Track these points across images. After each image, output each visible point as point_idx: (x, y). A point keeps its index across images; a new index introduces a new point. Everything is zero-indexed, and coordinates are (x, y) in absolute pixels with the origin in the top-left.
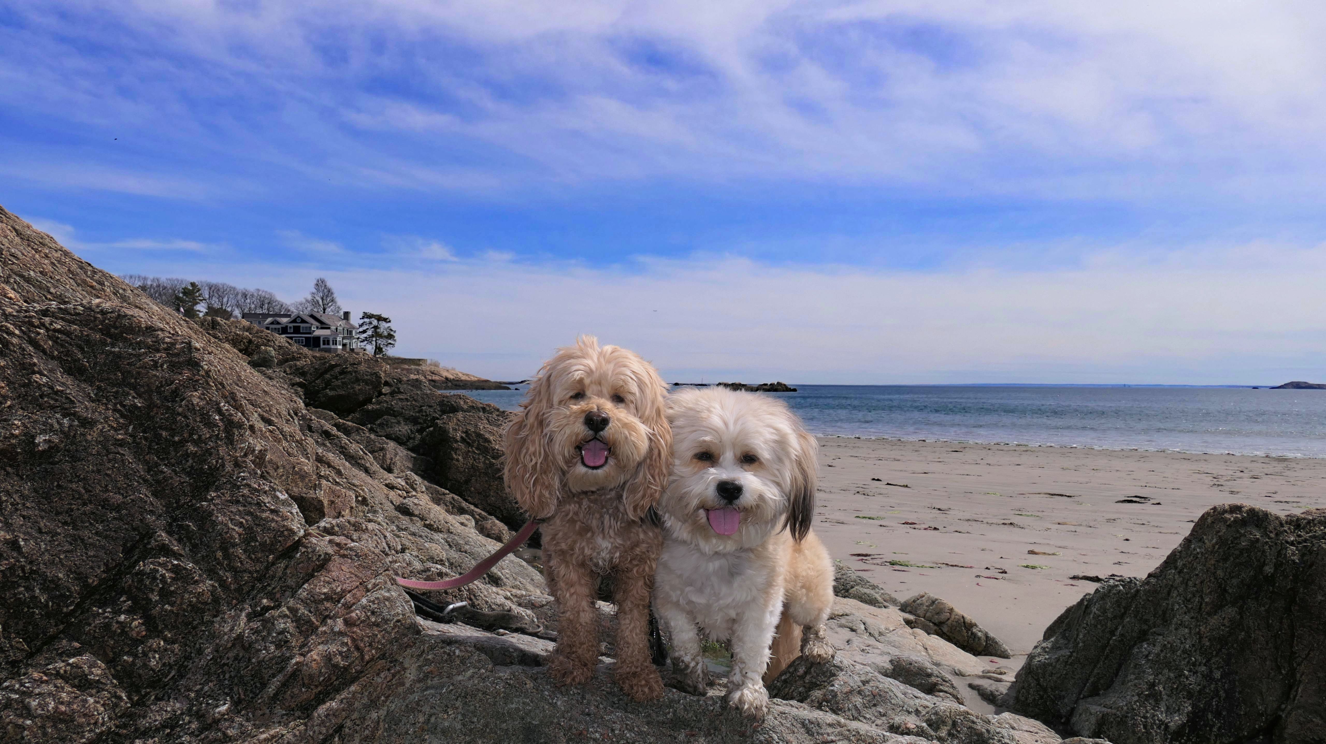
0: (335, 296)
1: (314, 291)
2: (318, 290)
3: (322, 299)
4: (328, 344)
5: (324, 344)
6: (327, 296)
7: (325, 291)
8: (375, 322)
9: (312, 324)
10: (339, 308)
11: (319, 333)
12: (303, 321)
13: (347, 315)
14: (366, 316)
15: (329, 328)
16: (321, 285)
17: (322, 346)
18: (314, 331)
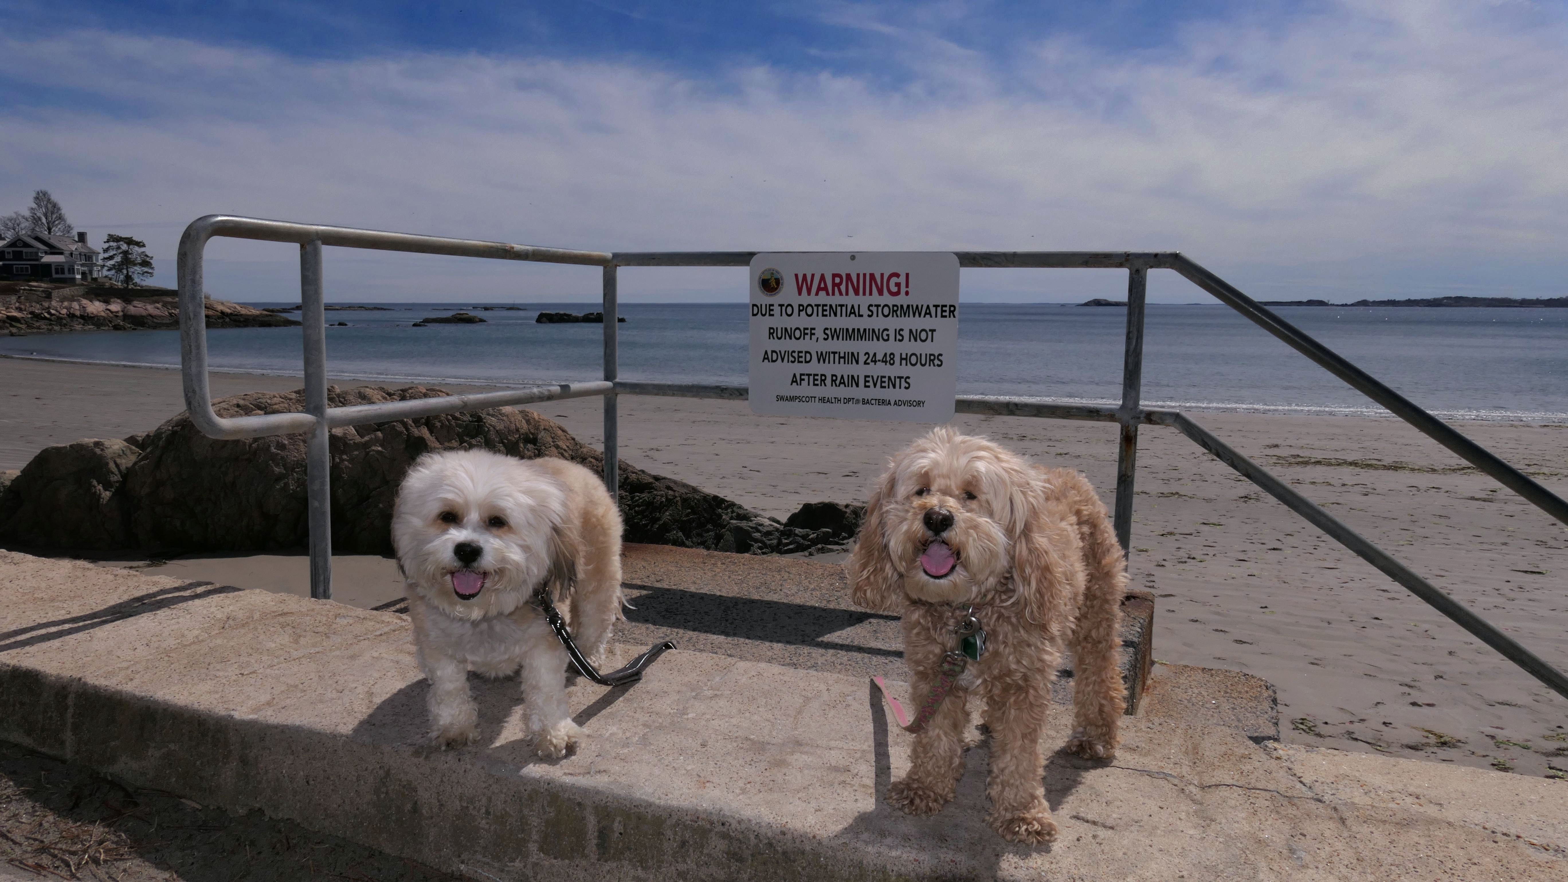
0: (63, 212)
1: (34, 206)
2: (39, 206)
3: (46, 215)
4: (63, 273)
5: (57, 273)
6: (52, 213)
7: (50, 206)
8: (124, 247)
9: (39, 249)
10: (69, 227)
11: (47, 259)
12: (26, 245)
13: (82, 237)
14: (112, 238)
15: (61, 253)
16: (42, 198)
17: (55, 276)
18: (42, 257)
